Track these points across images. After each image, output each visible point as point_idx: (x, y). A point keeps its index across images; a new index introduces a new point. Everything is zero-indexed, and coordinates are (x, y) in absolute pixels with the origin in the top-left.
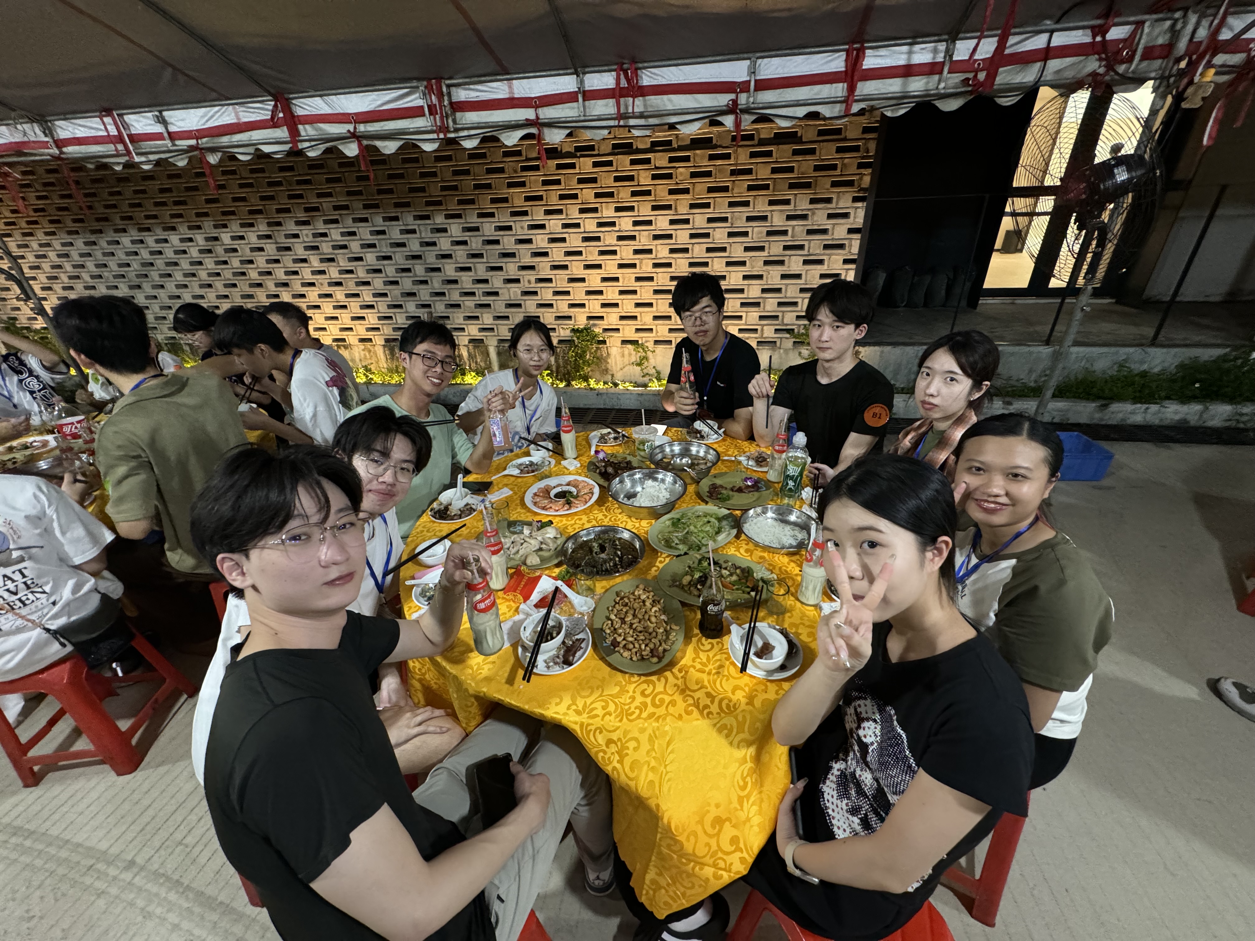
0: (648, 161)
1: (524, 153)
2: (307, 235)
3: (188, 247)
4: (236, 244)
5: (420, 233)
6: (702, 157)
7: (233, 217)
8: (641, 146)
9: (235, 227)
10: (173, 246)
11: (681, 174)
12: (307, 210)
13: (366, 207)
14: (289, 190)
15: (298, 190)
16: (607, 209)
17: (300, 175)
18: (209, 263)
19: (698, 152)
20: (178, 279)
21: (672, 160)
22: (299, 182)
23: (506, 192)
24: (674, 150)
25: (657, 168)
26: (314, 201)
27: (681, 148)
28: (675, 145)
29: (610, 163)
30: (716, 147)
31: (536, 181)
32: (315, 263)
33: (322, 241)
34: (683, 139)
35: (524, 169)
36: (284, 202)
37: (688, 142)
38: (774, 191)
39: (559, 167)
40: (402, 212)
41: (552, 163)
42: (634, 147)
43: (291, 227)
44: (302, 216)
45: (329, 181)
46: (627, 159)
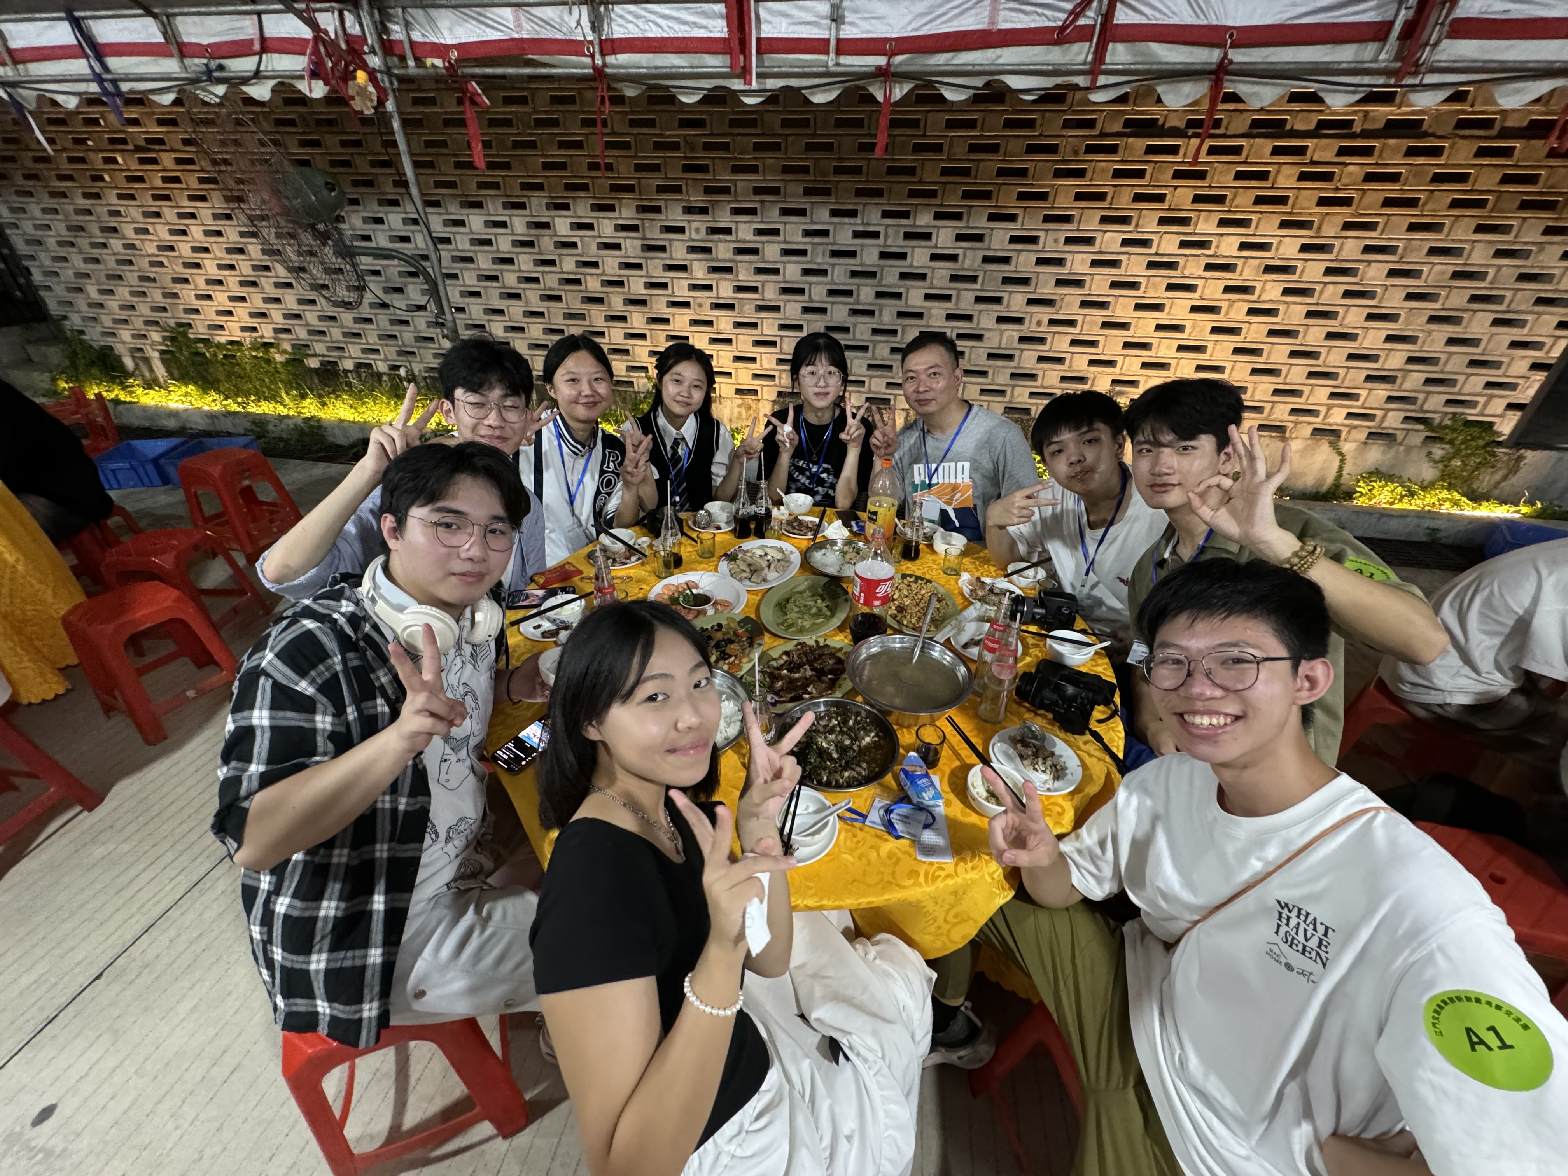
0: (1301, 151)
1: (1099, 125)
2: (697, 230)
3: (496, 235)
4: (576, 236)
5: (886, 238)
6: (1395, 150)
7: (582, 194)
8: (1300, 126)
9: (582, 210)
10: (471, 232)
11: (1351, 173)
12: (708, 191)
13: (808, 192)
14: (686, 158)
15: (702, 157)
16: (1207, 220)
17: (712, 135)
18: (525, 262)
19: (1392, 142)
20: (468, 282)
21: (1343, 151)
22: (707, 147)
23: (1046, 184)
24: (1354, 136)
25: (1313, 163)
26: (724, 176)
27: (1366, 134)
28: (1357, 128)
29: (1237, 150)
30: (1425, 135)
31: (1103, 170)
32: (700, 273)
33: (721, 241)
34: (1374, 119)
35: (1090, 149)
36: (674, 174)
37: (1380, 125)
38: (1492, 210)
39: (1151, 150)
40: (865, 205)
41: (1140, 144)
42: (1288, 127)
43: (675, 215)
44: (697, 198)
45: (758, 147)
46: (1266, 145)
